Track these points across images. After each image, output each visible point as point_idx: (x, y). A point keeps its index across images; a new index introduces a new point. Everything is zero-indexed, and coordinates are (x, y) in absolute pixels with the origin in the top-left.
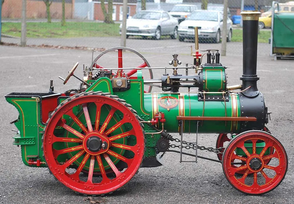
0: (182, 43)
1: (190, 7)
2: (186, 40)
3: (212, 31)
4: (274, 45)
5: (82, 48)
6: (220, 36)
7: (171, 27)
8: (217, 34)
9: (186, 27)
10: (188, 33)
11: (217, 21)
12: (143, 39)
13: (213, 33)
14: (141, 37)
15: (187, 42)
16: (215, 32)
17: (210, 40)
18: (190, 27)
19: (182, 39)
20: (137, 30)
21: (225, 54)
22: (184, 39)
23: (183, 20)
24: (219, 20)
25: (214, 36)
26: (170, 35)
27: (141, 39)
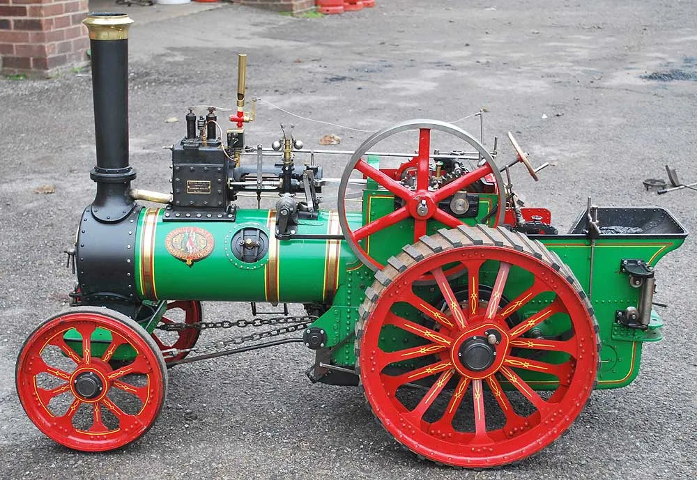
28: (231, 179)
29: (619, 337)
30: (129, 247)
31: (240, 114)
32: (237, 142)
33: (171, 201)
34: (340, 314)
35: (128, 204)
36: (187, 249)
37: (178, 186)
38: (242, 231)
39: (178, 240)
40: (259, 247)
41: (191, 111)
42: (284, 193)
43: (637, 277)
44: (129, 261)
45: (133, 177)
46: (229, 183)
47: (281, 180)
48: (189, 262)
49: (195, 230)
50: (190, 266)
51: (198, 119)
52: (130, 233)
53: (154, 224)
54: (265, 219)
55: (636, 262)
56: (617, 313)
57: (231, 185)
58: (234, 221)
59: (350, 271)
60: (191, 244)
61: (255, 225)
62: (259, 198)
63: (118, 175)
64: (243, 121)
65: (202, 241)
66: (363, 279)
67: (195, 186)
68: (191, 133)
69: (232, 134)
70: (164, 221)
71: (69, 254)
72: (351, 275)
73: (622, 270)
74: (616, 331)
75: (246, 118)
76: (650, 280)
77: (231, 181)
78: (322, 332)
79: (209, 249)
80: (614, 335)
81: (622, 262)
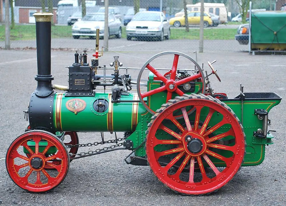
0: (130, 42)
1: (114, 9)
2: (133, 39)
3: (157, 30)
4: (252, 41)
5: (66, 49)
6: (163, 34)
7: (116, 27)
8: (161, 33)
9: (134, 27)
10: (136, 33)
11: (160, 21)
12: (90, 39)
13: (158, 32)
14: (88, 37)
15: (134, 40)
16: (160, 31)
17: (155, 39)
18: (138, 27)
19: (129, 38)
20: (89, 31)
21: (203, 51)
22: (131, 37)
23: (129, 21)
24: (162, 21)
25: (159, 34)
26: (115, 34)
27: (88, 39)
28: (93, 79)
29: (255, 143)
30: (51, 106)
31: (97, 53)
32: (95, 63)
33: (68, 89)
34: (138, 134)
35: (50, 90)
36: (75, 108)
37: (71, 82)
38: (98, 100)
39: (71, 104)
40: (105, 106)
41: (77, 52)
42: (115, 84)
43: (261, 115)
44: (50, 112)
45: (53, 79)
46: (92, 81)
47: (114, 79)
48: (76, 113)
49: (78, 99)
50: (76, 114)
51: (79, 55)
52: (51, 101)
53: (61, 98)
54: (107, 96)
55: (261, 110)
56: (254, 132)
57: (93, 82)
58: (94, 96)
59: (142, 116)
60: (77, 105)
61: (103, 98)
62: (105, 89)
63: (46, 78)
64: (98, 56)
65: (81, 104)
66: (148, 119)
67: (78, 82)
68: (77, 61)
69: (93, 60)
70: (65, 96)
71: (25, 112)
72: (143, 117)
73: (255, 114)
74: (254, 140)
75: (99, 55)
76: (266, 116)
77: (93, 80)
78: (131, 141)
79: (84, 107)
80: (253, 142)
81: (255, 110)
